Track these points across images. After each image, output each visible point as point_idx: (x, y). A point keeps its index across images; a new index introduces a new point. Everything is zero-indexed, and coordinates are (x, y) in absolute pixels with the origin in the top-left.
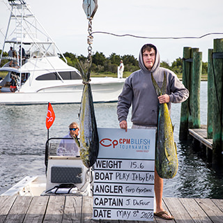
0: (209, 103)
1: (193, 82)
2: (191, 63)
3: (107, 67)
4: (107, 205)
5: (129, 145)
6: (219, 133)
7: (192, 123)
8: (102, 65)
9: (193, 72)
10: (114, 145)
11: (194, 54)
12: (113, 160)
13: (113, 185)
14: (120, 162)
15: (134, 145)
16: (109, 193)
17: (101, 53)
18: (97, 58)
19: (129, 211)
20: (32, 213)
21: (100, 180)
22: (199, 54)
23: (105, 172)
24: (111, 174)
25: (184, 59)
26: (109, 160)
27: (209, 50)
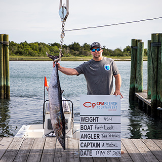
0: (149, 76)
1: (138, 62)
2: (136, 50)
3: (81, 52)
4: (89, 147)
5: (103, 106)
6: (155, 95)
7: (137, 89)
8: (78, 51)
9: (138, 55)
10: (93, 106)
11: (139, 43)
12: (92, 117)
13: (93, 134)
14: (98, 118)
15: (107, 106)
16: (90, 139)
17: (78, 43)
18: (75, 47)
19: (104, 151)
20: (34, 149)
21: (84, 130)
22: (142, 44)
23: (87, 125)
24: (91, 126)
25: (132, 47)
26: (90, 117)
27: (148, 41)
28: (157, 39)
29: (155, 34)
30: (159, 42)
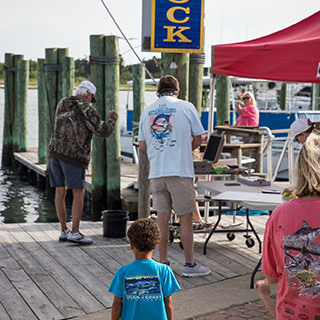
1: (19, 96)
2: (14, 73)
7: (17, 146)
9: (18, 84)
22: (24, 63)
25: (5, 67)
27: (39, 59)
28: (55, 58)
29: (52, 49)
30: (58, 63)
